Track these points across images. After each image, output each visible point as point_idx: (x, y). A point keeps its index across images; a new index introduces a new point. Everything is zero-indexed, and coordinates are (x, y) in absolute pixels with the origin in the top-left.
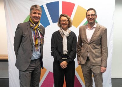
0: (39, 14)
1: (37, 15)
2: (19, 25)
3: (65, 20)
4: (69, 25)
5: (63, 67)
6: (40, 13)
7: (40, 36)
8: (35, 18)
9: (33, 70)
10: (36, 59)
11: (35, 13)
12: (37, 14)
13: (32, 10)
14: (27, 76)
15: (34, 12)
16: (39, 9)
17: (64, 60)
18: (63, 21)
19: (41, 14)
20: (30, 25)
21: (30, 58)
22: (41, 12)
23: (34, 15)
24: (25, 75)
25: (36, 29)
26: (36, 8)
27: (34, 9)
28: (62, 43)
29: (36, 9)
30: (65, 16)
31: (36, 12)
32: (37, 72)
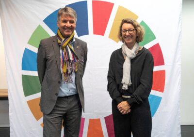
0: (71, 22)
1: (68, 24)
2: (41, 41)
3: (129, 30)
4: (137, 37)
5: (121, 112)
6: (74, 20)
7: (71, 59)
8: (65, 29)
9: (64, 113)
10: (68, 95)
11: (65, 21)
12: (68, 22)
13: (60, 17)
14: (53, 123)
15: (63, 19)
16: (70, 14)
17: (124, 99)
18: (125, 31)
19: (75, 22)
20: (57, 41)
21: (57, 94)
22: (75, 18)
23: (64, 24)
24: (49, 121)
25: (66, 47)
26: (66, 13)
27: (63, 15)
28: (122, 69)
29: (67, 15)
30: (129, 23)
31: (66, 19)
32: (71, 118)
